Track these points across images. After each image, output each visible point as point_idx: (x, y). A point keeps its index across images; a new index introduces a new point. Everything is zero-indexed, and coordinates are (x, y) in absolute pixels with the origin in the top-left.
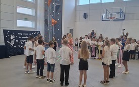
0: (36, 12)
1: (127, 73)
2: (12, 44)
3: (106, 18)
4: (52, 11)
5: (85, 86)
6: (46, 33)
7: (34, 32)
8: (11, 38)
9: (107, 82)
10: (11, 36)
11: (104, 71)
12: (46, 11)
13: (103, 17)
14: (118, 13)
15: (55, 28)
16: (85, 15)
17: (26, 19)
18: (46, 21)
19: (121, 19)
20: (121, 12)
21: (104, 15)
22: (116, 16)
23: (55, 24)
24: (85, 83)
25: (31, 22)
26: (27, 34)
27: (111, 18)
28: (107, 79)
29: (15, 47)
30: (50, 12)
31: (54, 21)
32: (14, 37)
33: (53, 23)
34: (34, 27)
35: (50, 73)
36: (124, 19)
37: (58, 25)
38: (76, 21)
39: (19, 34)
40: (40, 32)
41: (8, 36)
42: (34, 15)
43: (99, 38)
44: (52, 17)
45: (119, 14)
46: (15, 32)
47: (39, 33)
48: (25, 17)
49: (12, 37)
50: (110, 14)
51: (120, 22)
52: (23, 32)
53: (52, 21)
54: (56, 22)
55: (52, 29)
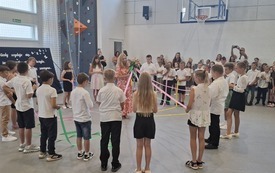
0: (39, 6)
3: (190, 17)
4: (75, 3)
6: (64, 52)
7: (36, 50)
9: (199, 164)
14: (213, 6)
15: (83, 39)
16: (146, 12)
17: (17, 22)
18: (62, 25)
19: (220, 19)
21: (184, 10)
22: (211, 13)
23: (83, 32)
25: (28, 28)
26: (20, 55)
27: (200, 17)
30: (71, 7)
31: (78, 25)
33: (77, 29)
34: (37, 38)
36: (226, 20)
37: (89, 34)
38: (126, 25)
39: (1, 55)
40: (48, 49)
42: (35, 12)
43: (175, 60)
44: (76, 17)
45: (217, 8)
47: (48, 52)
50: (197, 8)
51: (218, 25)
53: (76, 26)
54: (84, 26)
55: (76, 43)
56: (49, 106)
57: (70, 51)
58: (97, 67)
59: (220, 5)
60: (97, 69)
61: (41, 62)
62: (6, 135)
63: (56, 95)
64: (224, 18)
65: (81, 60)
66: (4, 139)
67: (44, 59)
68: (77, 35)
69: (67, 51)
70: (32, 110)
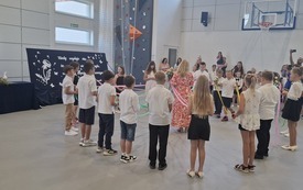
0: (97, 11)
1: (293, 148)
2: (46, 79)
3: (253, 24)
4: (131, 9)
5: (200, 174)
6: (118, 58)
7: (92, 54)
8: (45, 67)
9: (250, 167)
10: (44, 62)
11: (245, 143)
12: (117, 7)
13: (246, 22)
14: (281, 13)
15: (137, 46)
16: (205, 18)
17: (75, 26)
18: (118, 31)
19: (287, 26)
20: (288, 11)
21: (247, 17)
22: (276, 20)
23: (138, 38)
24: (200, 169)
25: (85, 33)
26: (78, 59)
27: (264, 24)
28: (251, 162)
29: (52, 86)
30: (127, 12)
31: (134, 30)
32: (49, 66)
33: (132, 35)
34: (92, 44)
35: (127, 142)
36: (294, 28)
37: (144, 41)
38: (182, 32)
39: (60, 58)
40: (104, 54)
41: (37, 63)
42: (92, 17)
44: (131, 22)
45: (284, 15)
46: (52, 55)
47: (103, 56)
48: (74, 22)
49: (46, 65)
50: (261, 15)
51: (285, 33)
52: (69, 54)
53: (131, 31)
54: (139, 32)
55: (130, 49)
56: (109, 103)
57: (124, 57)
58: (152, 73)
59: (287, 12)
60: (152, 75)
61: (97, 66)
62: (68, 130)
63: (115, 94)
64: (292, 26)
65: (135, 67)
66: (66, 133)
67: (99, 64)
68: (131, 41)
69: (120, 57)
70: (94, 107)
